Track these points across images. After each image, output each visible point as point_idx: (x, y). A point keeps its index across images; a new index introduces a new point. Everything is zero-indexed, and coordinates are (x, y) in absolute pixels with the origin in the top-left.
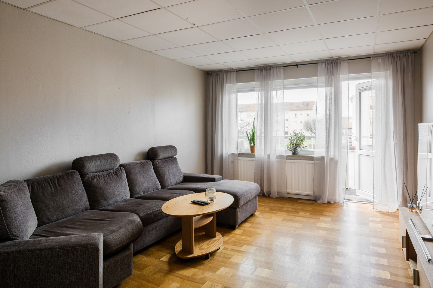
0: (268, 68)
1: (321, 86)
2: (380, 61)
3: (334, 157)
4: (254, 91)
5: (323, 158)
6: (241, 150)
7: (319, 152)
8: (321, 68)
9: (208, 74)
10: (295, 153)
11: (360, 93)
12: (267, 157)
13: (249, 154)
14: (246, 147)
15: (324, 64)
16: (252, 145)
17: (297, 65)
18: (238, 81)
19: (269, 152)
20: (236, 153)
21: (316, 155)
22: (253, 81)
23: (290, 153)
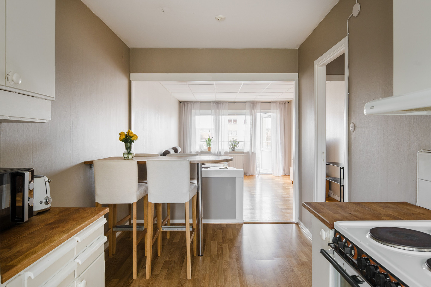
0: (219, 103)
1: (248, 115)
2: (274, 105)
3: (254, 152)
4: (211, 115)
5: (248, 152)
6: (202, 149)
7: (247, 149)
8: (248, 105)
9: (181, 103)
10: (233, 150)
11: (262, 119)
12: (219, 153)
13: (207, 152)
14: (205, 148)
15: (249, 104)
16: (209, 146)
17: (235, 103)
18: (201, 109)
19: (220, 151)
20: (199, 151)
21: (245, 151)
22: (211, 109)
23: (231, 150)
